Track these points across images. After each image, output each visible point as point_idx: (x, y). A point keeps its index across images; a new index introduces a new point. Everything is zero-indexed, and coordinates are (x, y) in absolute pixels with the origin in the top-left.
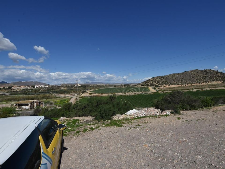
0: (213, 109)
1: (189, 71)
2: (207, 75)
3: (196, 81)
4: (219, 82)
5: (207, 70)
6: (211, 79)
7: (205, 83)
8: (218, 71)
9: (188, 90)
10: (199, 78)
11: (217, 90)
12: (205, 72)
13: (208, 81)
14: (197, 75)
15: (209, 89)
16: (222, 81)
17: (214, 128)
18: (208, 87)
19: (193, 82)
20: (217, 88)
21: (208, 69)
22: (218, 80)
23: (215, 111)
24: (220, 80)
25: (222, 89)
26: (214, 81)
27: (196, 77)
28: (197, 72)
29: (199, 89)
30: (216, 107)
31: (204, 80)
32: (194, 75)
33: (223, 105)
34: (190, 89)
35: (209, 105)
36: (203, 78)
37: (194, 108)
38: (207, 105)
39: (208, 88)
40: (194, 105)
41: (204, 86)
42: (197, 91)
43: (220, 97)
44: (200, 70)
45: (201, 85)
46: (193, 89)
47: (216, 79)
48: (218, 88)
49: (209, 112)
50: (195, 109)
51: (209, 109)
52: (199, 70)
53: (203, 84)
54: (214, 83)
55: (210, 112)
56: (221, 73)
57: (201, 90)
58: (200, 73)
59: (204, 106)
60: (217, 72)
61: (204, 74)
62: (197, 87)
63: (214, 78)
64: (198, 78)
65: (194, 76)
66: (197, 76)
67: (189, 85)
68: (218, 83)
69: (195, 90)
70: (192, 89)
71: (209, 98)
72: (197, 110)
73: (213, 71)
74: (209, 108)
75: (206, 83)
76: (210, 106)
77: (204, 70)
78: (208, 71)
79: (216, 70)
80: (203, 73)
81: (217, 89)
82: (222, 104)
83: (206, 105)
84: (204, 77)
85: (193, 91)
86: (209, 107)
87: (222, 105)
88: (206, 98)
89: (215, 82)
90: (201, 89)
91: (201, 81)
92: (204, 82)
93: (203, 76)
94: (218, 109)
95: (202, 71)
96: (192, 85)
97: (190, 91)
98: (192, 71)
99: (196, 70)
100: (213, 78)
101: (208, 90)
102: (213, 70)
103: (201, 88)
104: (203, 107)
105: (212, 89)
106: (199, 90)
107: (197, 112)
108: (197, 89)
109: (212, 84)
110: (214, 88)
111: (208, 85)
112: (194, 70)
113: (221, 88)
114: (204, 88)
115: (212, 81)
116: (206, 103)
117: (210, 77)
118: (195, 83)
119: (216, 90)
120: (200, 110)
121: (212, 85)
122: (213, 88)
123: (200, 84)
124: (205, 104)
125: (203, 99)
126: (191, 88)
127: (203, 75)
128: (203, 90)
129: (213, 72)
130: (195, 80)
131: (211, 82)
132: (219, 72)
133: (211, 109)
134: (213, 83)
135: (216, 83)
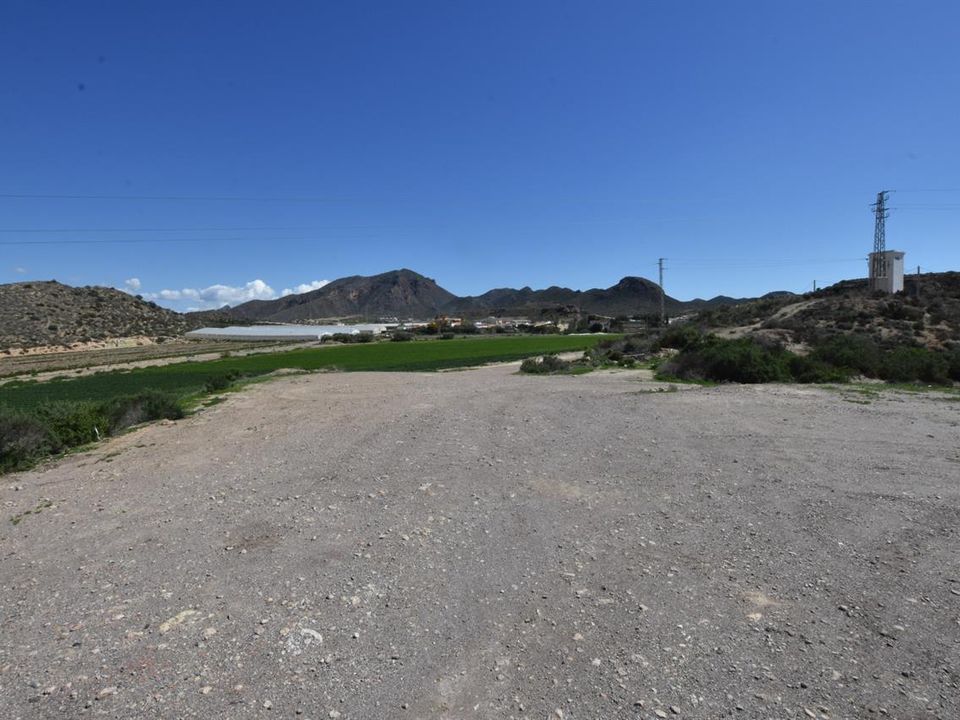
0: (103, 447)
1: (10, 285)
2: (99, 311)
3: (52, 336)
4: (146, 341)
5: (97, 288)
6: (115, 327)
7: (91, 345)
8: (139, 297)
9: (11, 379)
10: (63, 322)
11: (138, 371)
12: (90, 298)
13: (103, 336)
14: (57, 307)
15: (107, 369)
16: (156, 338)
17: (90, 528)
18: (104, 361)
19: (34, 337)
20: (136, 364)
21: (103, 285)
22: (141, 333)
23: (108, 456)
24: (149, 334)
25: (155, 367)
26: (125, 335)
27: (49, 317)
28: (55, 296)
29: (64, 373)
30: (116, 440)
31: (84, 330)
32: (38, 305)
33: (141, 428)
34: (21, 373)
35: (89, 437)
36: (84, 322)
37: (15, 465)
38: (81, 435)
39: (104, 364)
40: (13, 449)
41: (88, 358)
42: (56, 378)
43: (140, 397)
44: (66, 287)
45: (76, 355)
46: (34, 373)
47: (132, 327)
48: (143, 364)
49: (84, 465)
50: (21, 465)
51: (84, 454)
52: (64, 283)
53: (81, 347)
54: (128, 346)
55: (87, 467)
56: (152, 305)
57: (73, 374)
58: (70, 299)
59: (67, 442)
60: (138, 301)
61: (88, 305)
62: (55, 364)
63: (128, 326)
64: (58, 321)
65: (39, 312)
66: (54, 311)
67: (15, 352)
68: (141, 344)
69: (44, 377)
70: (27, 373)
71: (86, 406)
72: (28, 468)
73: (124, 297)
74: (88, 449)
75: (95, 344)
76: (95, 439)
77: (88, 287)
78: (102, 295)
79: (134, 294)
80: (82, 300)
81: (137, 368)
82: (139, 422)
83: (75, 437)
84: (85, 317)
85: (36, 381)
86: (88, 442)
87: (140, 425)
88: (78, 407)
89: (132, 340)
90: (73, 371)
91: (74, 334)
92: (85, 341)
93: (81, 311)
94: (123, 446)
95: (77, 292)
96: (31, 351)
97: (21, 383)
98: (28, 286)
99: (48, 282)
100: (125, 325)
101: (104, 372)
102: (119, 292)
103: (75, 367)
104: (61, 448)
105: (121, 366)
106: (66, 377)
107: (29, 477)
108: (55, 373)
109: (120, 346)
110: (128, 362)
111: (105, 353)
112: (39, 284)
113: (151, 363)
114: (88, 366)
115: (121, 336)
116: (75, 428)
117: (110, 317)
118: (44, 345)
119: (136, 372)
120: (43, 468)
121: (121, 352)
122: (125, 366)
123: (70, 348)
124: (72, 434)
125: (63, 413)
126: (23, 368)
127: (82, 308)
128: (82, 374)
129: (124, 299)
130: (44, 328)
131: (115, 340)
132: (145, 303)
133: (95, 452)
134: (124, 346)
135: (135, 345)
